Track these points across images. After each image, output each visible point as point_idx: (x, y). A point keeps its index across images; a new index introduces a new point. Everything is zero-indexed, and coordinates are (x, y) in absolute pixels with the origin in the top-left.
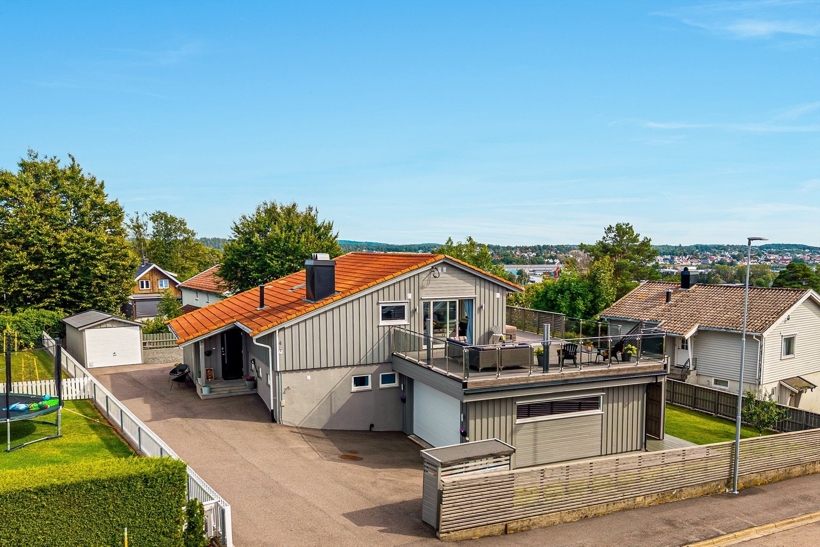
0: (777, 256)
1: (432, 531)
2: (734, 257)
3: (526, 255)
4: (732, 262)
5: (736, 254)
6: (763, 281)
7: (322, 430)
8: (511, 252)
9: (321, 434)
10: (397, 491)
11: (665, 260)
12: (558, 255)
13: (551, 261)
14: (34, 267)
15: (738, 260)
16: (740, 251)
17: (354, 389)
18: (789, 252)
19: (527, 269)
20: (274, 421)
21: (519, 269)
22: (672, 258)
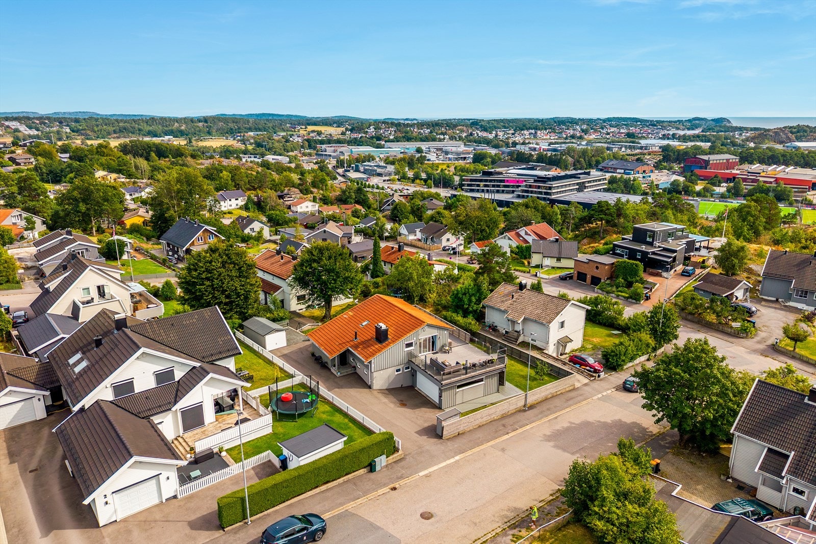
0: (616, 129)
1: (440, 437)
2: (583, 131)
3: (422, 131)
4: (581, 136)
5: (585, 128)
6: (600, 159)
7: (386, 389)
8: (410, 129)
9: (387, 392)
10: (425, 421)
11: (530, 134)
12: (447, 132)
13: (442, 137)
14: (227, 300)
15: (585, 134)
16: (588, 125)
17: (396, 373)
18: (625, 125)
19: (424, 146)
20: (371, 388)
21: (418, 146)
22: (536, 133)
